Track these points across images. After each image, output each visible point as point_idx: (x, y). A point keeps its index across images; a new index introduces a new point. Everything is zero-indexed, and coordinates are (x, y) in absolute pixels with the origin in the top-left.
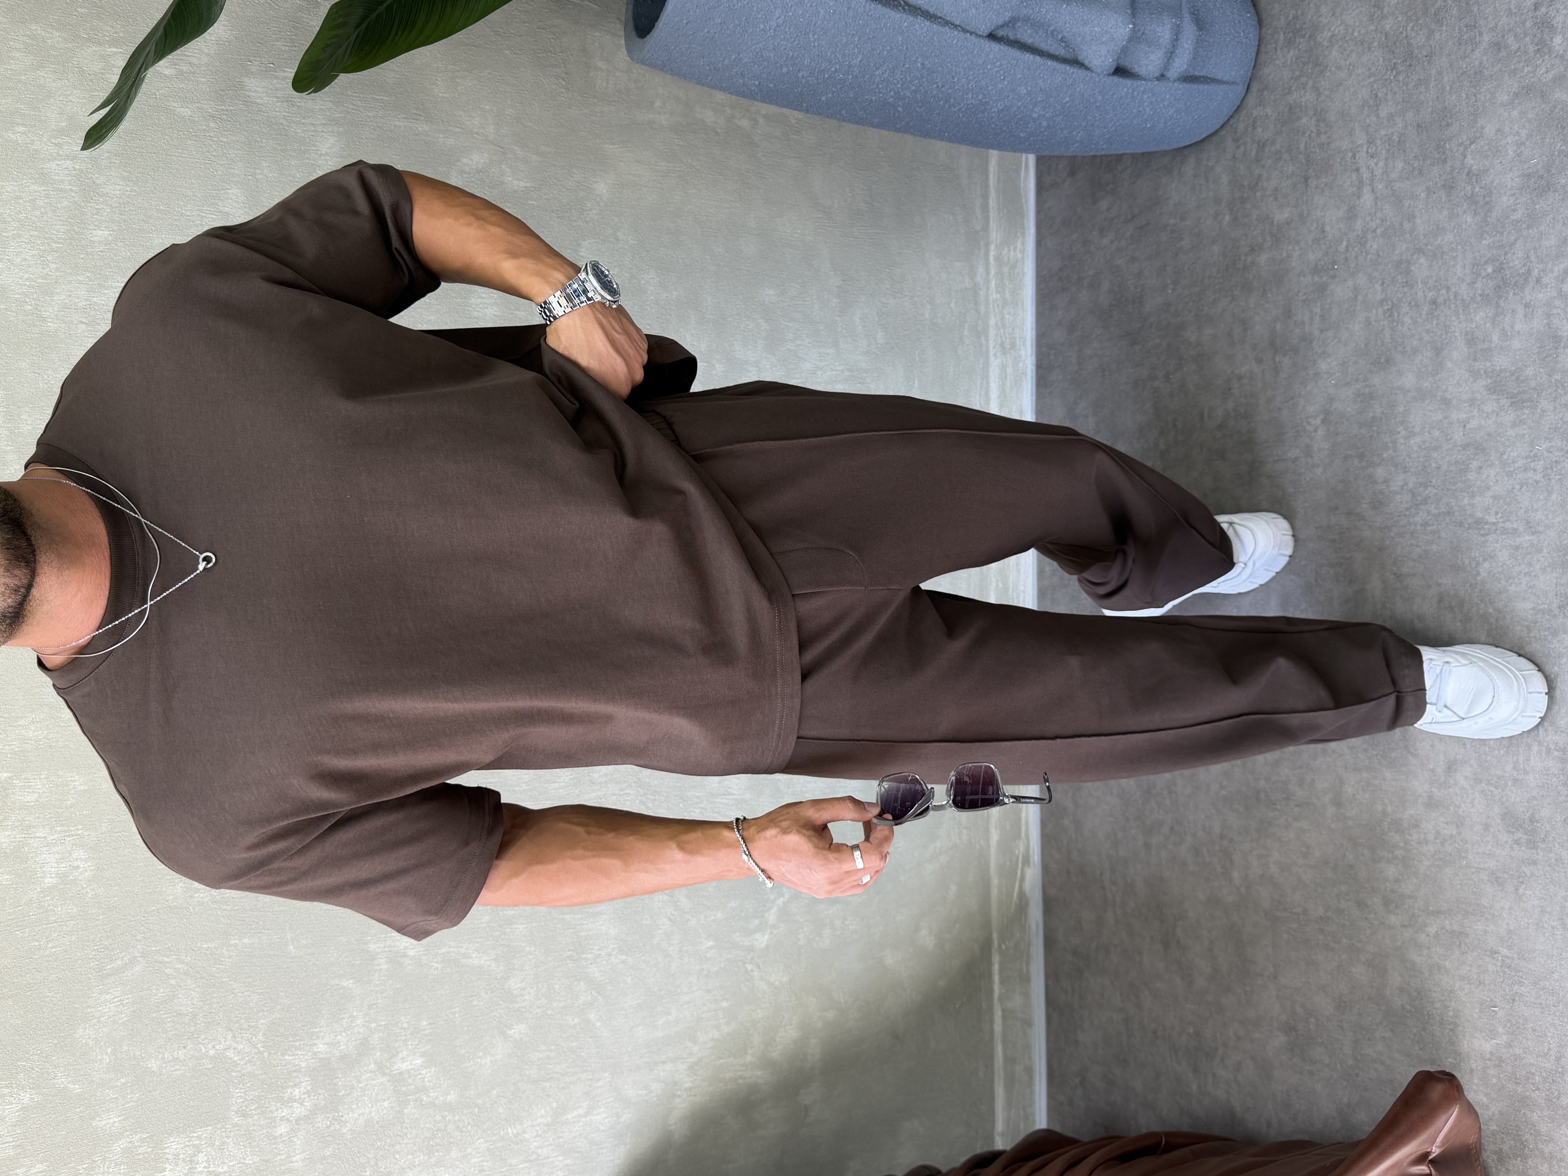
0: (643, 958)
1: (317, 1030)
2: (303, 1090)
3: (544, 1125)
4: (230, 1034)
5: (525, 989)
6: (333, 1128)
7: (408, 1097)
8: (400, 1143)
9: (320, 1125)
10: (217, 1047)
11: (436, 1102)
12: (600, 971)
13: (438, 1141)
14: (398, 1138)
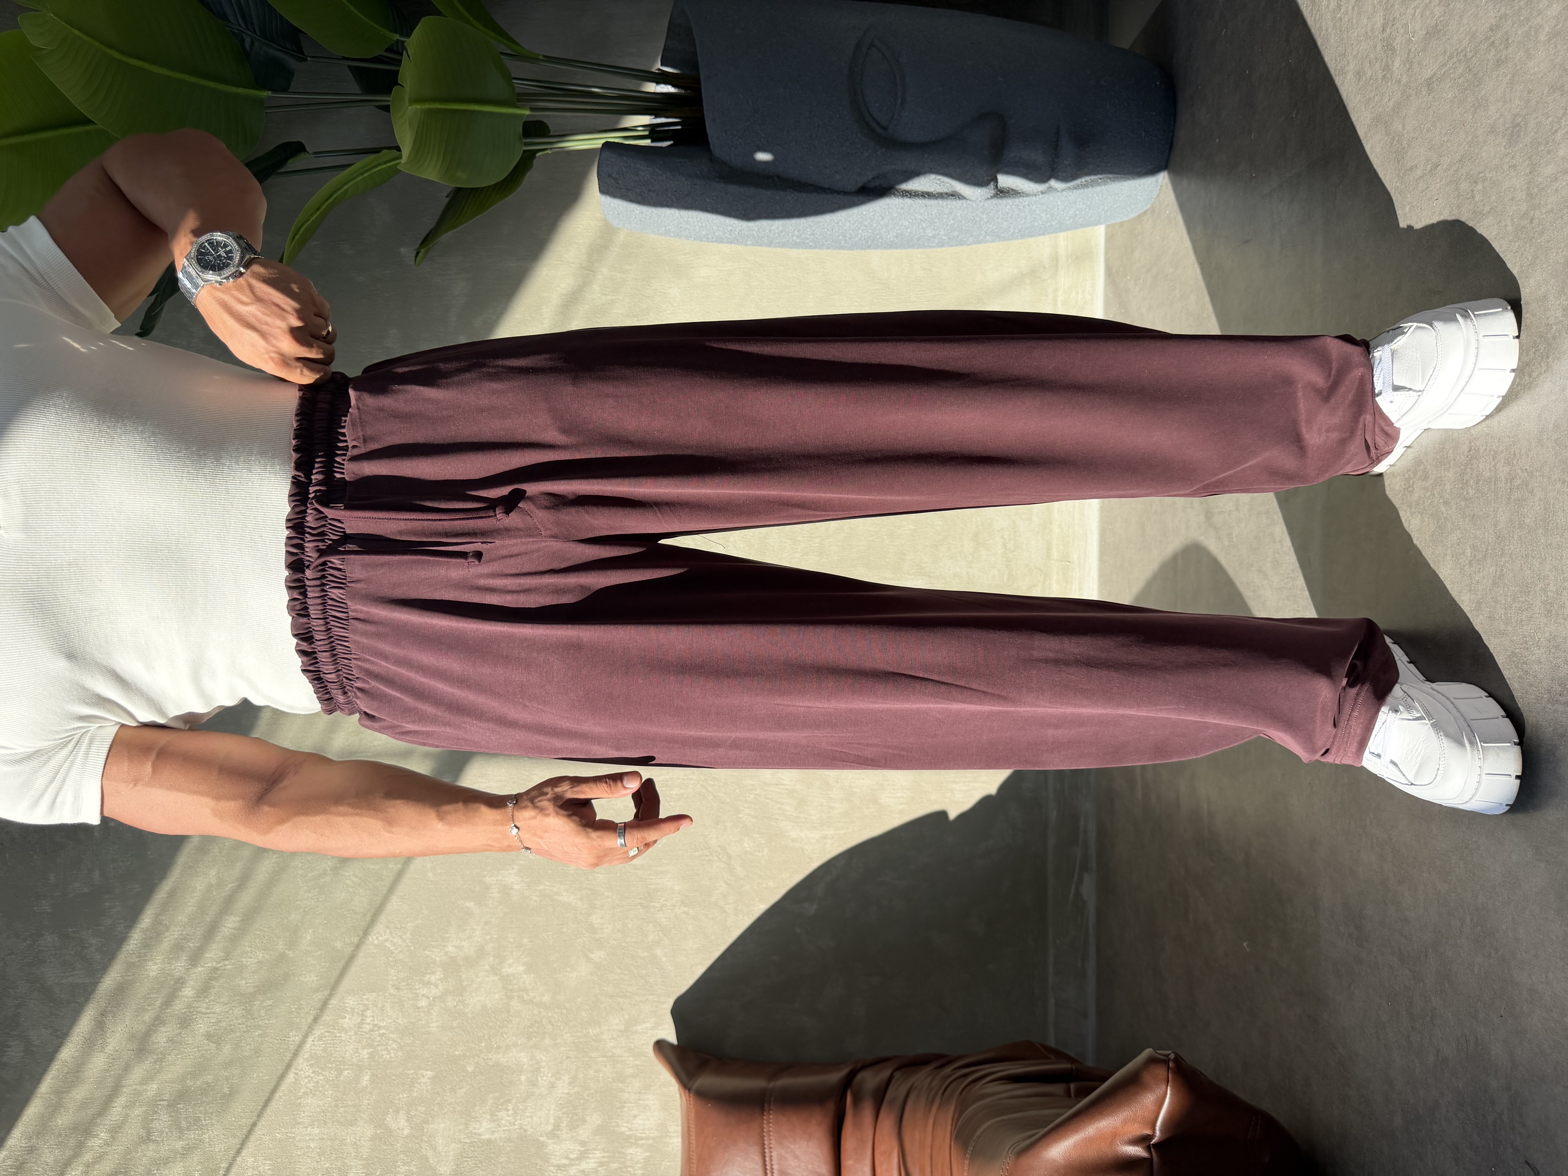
0: (702, 911)
1: (447, 935)
2: (438, 977)
3: (619, 1031)
4: (388, 931)
5: (604, 924)
6: (458, 1007)
7: (514, 994)
8: (506, 1026)
9: (449, 1004)
10: (380, 938)
11: (534, 1000)
12: (666, 918)
13: (535, 1029)
14: (506, 1023)
